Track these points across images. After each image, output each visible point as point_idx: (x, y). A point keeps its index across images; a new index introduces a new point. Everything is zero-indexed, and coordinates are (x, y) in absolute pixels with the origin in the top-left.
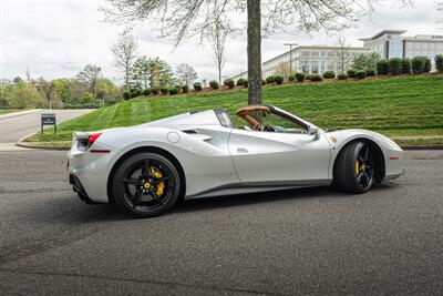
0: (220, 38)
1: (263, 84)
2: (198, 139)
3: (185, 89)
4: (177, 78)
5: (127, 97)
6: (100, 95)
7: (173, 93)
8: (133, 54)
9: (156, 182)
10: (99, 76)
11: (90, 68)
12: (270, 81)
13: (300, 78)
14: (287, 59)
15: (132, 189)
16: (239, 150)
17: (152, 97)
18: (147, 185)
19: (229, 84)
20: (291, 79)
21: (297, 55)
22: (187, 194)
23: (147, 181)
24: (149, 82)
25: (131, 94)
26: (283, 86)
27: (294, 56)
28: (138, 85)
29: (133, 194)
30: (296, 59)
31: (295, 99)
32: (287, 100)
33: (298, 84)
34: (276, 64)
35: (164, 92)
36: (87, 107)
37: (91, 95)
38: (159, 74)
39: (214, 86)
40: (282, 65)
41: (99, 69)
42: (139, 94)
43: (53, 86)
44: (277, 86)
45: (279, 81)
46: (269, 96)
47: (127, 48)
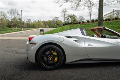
0: (91, 8)
1: (104, 21)
2: (72, 40)
3: (80, 23)
4: (79, 20)
5: (64, 25)
6: (58, 25)
7: (76, 24)
8: (66, 13)
9: (54, 56)
10: (58, 19)
11: (56, 18)
12: (106, 20)
13: (116, 19)
14: (112, 14)
15: (45, 59)
16: (89, 45)
17: (70, 25)
18: (51, 58)
19: (93, 21)
20: (113, 19)
21: (115, 12)
22: (66, 62)
23: (51, 56)
24: (71, 21)
25: (65, 24)
26: (110, 21)
27: (114, 13)
28: (68, 22)
29: (46, 61)
30: (115, 14)
31: (114, 26)
32: (111, 26)
33: (116, 21)
34: (108, 15)
35: (74, 23)
36: (54, 28)
37: (56, 25)
38: (74, 19)
39: (88, 21)
40: (110, 16)
41: (58, 18)
42: (67, 24)
43: (47, 22)
44: (108, 22)
45: (109, 20)
46: (105, 25)
47: (64, 12)
